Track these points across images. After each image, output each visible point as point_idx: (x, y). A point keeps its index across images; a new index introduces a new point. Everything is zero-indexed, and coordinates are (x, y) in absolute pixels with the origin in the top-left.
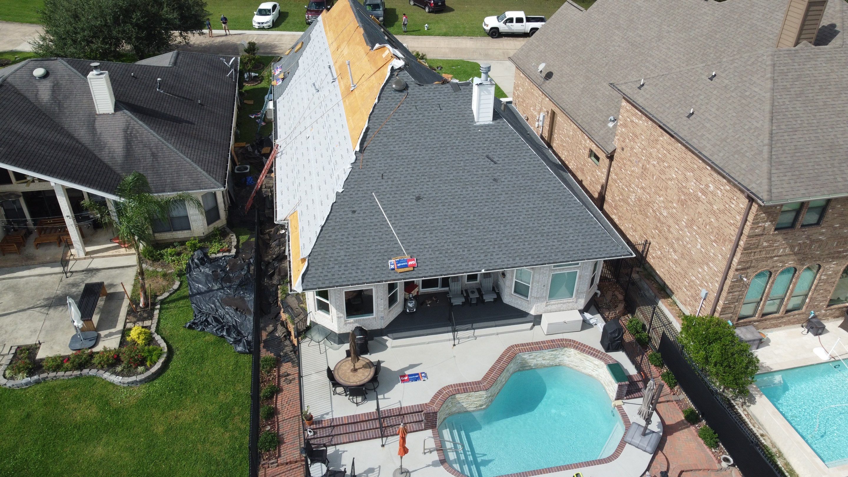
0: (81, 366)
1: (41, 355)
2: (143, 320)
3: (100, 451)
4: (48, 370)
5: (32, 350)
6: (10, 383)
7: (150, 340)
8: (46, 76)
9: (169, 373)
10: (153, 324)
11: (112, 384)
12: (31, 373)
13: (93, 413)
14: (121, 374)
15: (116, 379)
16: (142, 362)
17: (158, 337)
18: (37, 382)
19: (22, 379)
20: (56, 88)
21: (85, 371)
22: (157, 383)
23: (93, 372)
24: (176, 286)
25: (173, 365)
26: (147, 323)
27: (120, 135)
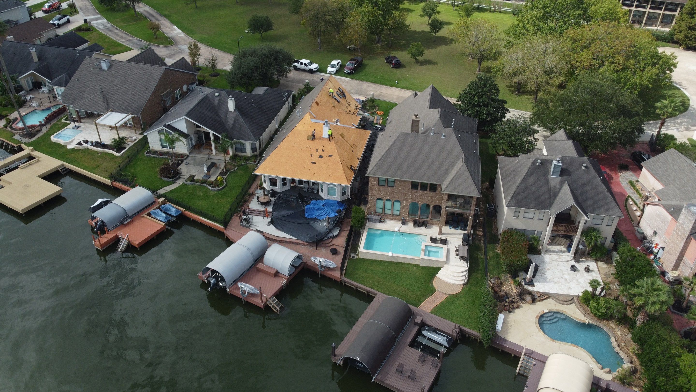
0: (203, 183)
1: (195, 178)
2: (223, 176)
3: (201, 203)
4: (195, 182)
5: (194, 176)
6: (186, 183)
7: (222, 181)
8: (218, 96)
9: (223, 190)
10: (225, 177)
11: (209, 189)
12: (191, 182)
13: (202, 194)
14: (212, 187)
15: (210, 188)
16: (218, 186)
17: (225, 181)
18: (192, 184)
19: (189, 183)
20: (220, 100)
21: (204, 184)
22: (220, 192)
23: (206, 185)
24: (236, 169)
25: (225, 189)
26: (224, 177)
27: (233, 119)
